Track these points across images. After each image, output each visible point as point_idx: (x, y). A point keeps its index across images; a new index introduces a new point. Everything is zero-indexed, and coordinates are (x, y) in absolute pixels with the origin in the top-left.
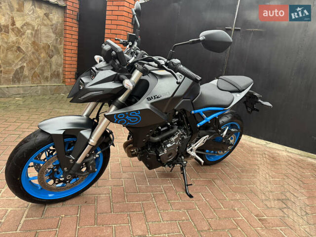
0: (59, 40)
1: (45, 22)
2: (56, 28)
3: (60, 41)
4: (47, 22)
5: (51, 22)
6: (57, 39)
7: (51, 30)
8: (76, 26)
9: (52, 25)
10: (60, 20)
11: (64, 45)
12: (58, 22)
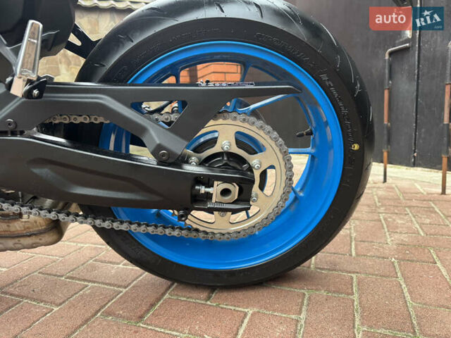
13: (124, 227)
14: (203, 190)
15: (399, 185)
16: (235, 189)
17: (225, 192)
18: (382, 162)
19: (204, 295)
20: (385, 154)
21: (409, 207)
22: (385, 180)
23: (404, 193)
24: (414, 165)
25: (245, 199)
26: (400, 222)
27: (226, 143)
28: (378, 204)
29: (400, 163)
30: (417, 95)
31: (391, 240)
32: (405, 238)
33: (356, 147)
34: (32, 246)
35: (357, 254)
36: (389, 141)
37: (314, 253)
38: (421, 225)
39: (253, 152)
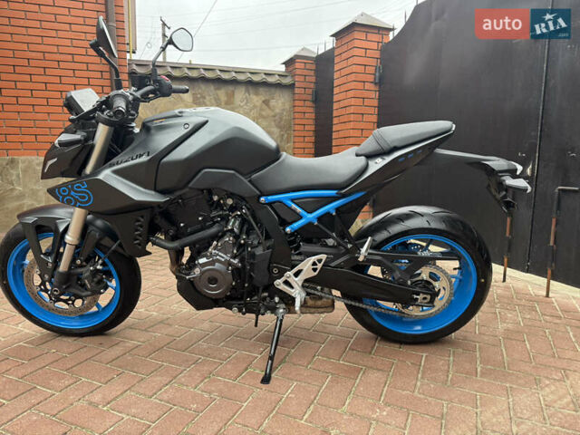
0: (286, 136)
1: (264, 113)
2: (281, 119)
3: (287, 138)
4: (267, 112)
5: (273, 111)
6: (283, 135)
7: (273, 123)
8: (312, 110)
9: (274, 116)
10: (287, 106)
11: (294, 142)
12: (283, 110)
13: (364, 306)
14: (415, 296)
15: (515, 285)
16: (429, 297)
17: (425, 298)
18: (503, 265)
19: (398, 346)
20: (506, 260)
21: (518, 305)
22: (504, 280)
23: (517, 293)
24: (527, 271)
25: (432, 301)
26: (509, 315)
27: (425, 276)
28: (496, 301)
29: (517, 268)
30: (532, 221)
31: (501, 327)
32: (510, 326)
33: (483, 280)
34: (322, 313)
35: (480, 333)
36: (509, 248)
37: (454, 331)
38: (524, 319)
39: (436, 280)
